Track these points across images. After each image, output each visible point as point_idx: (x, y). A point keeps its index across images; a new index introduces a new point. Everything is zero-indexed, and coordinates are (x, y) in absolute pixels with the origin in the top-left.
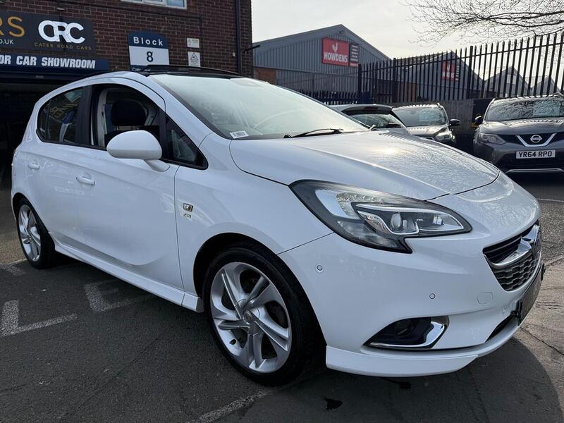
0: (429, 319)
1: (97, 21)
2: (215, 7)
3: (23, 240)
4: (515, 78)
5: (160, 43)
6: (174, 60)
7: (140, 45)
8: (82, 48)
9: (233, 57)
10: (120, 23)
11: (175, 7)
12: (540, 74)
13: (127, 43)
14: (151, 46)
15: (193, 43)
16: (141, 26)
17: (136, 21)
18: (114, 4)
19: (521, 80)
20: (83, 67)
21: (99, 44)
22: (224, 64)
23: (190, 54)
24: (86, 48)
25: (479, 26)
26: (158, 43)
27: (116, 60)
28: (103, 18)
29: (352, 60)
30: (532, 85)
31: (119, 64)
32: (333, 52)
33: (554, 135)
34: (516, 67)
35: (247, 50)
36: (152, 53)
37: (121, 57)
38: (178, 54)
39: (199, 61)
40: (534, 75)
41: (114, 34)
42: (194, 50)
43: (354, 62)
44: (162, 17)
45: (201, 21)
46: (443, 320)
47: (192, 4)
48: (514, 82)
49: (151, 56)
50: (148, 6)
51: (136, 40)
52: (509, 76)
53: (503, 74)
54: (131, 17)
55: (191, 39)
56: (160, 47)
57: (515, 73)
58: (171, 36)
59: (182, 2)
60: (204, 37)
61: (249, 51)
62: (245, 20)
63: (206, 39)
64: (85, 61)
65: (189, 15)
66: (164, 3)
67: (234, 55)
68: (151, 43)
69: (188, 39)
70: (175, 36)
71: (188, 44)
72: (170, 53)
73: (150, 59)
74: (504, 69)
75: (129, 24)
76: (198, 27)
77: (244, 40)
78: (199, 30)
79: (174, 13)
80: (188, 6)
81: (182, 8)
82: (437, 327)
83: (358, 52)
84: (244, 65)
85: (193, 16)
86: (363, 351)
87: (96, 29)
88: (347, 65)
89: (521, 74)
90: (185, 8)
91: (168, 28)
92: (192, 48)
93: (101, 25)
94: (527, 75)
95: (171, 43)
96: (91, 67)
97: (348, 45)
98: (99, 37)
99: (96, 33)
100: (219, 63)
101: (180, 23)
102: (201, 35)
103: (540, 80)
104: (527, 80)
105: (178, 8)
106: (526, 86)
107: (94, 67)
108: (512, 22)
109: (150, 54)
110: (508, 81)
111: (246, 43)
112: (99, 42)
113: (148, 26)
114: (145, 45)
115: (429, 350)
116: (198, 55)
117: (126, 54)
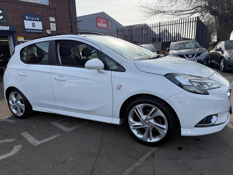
0: (212, 115)
1: (8, 9)
2: (60, 4)
3: (11, 107)
4: (167, 33)
5: (38, 19)
6: (44, 27)
7: (29, 20)
8: (2, 21)
9: (69, 25)
10: (19, 10)
11: (43, 4)
12: (176, 32)
13: (23, 19)
14: (34, 20)
15: (52, 19)
16: (29, 11)
17: (26, 9)
18: (16, 2)
19: (170, 34)
20: (3, 29)
21: (10, 19)
22: (66, 28)
23: (51, 24)
24: (4, 21)
25: (161, 15)
26: (37, 19)
27: (18, 26)
28: (11, 8)
29: (109, 26)
30: (173, 36)
31: (20, 28)
32: (101, 23)
33: (196, 54)
34: (168, 29)
35: (75, 22)
36: (34, 23)
37: (20, 25)
38: (46, 24)
39: (55, 27)
40: (174, 32)
41: (16, 15)
42: (53, 22)
43: (109, 27)
44: (38, 8)
45: (55, 10)
46: (216, 115)
47: (51, 3)
48: (167, 35)
49: (34, 25)
50: (32, 3)
51: (27, 17)
52: (166, 33)
53: (164, 32)
54: (24, 8)
55: (51, 18)
56: (38, 21)
57: (168, 32)
58: (43, 16)
59: (46, 2)
60: (57, 17)
61: (76, 23)
62: (73, 10)
63: (57, 18)
64: (4, 27)
65: (50, 7)
66: (38, 2)
67: (70, 24)
68: (34, 19)
69: (50, 17)
70: (44, 16)
71: (50, 20)
72: (42, 24)
73: (34, 26)
74: (164, 30)
75: (23, 11)
76: (54, 13)
77: (73, 18)
78: (55, 14)
79: (43, 6)
80: (49, 4)
81: (47, 4)
82: (214, 118)
83: (111, 23)
84: (74, 29)
85: (52, 8)
86: (194, 128)
87: (8, 12)
88: (107, 28)
89: (170, 32)
90: (48, 4)
91: (41, 13)
92: (52, 21)
93: (10, 11)
94: (172, 32)
95: (43, 19)
96: (7, 30)
97: (107, 20)
98: (10, 16)
99: (8, 14)
100: (64, 28)
101: (46, 10)
102: (55, 16)
103: (176, 34)
104: (172, 34)
105: (45, 4)
106: (171, 36)
107: (8, 30)
108: (172, 13)
109: (33, 24)
110: (166, 35)
111: (74, 20)
112: (10, 18)
113: (32, 12)
114: (31, 20)
115: (214, 125)
116: (55, 24)
117: (23, 24)
